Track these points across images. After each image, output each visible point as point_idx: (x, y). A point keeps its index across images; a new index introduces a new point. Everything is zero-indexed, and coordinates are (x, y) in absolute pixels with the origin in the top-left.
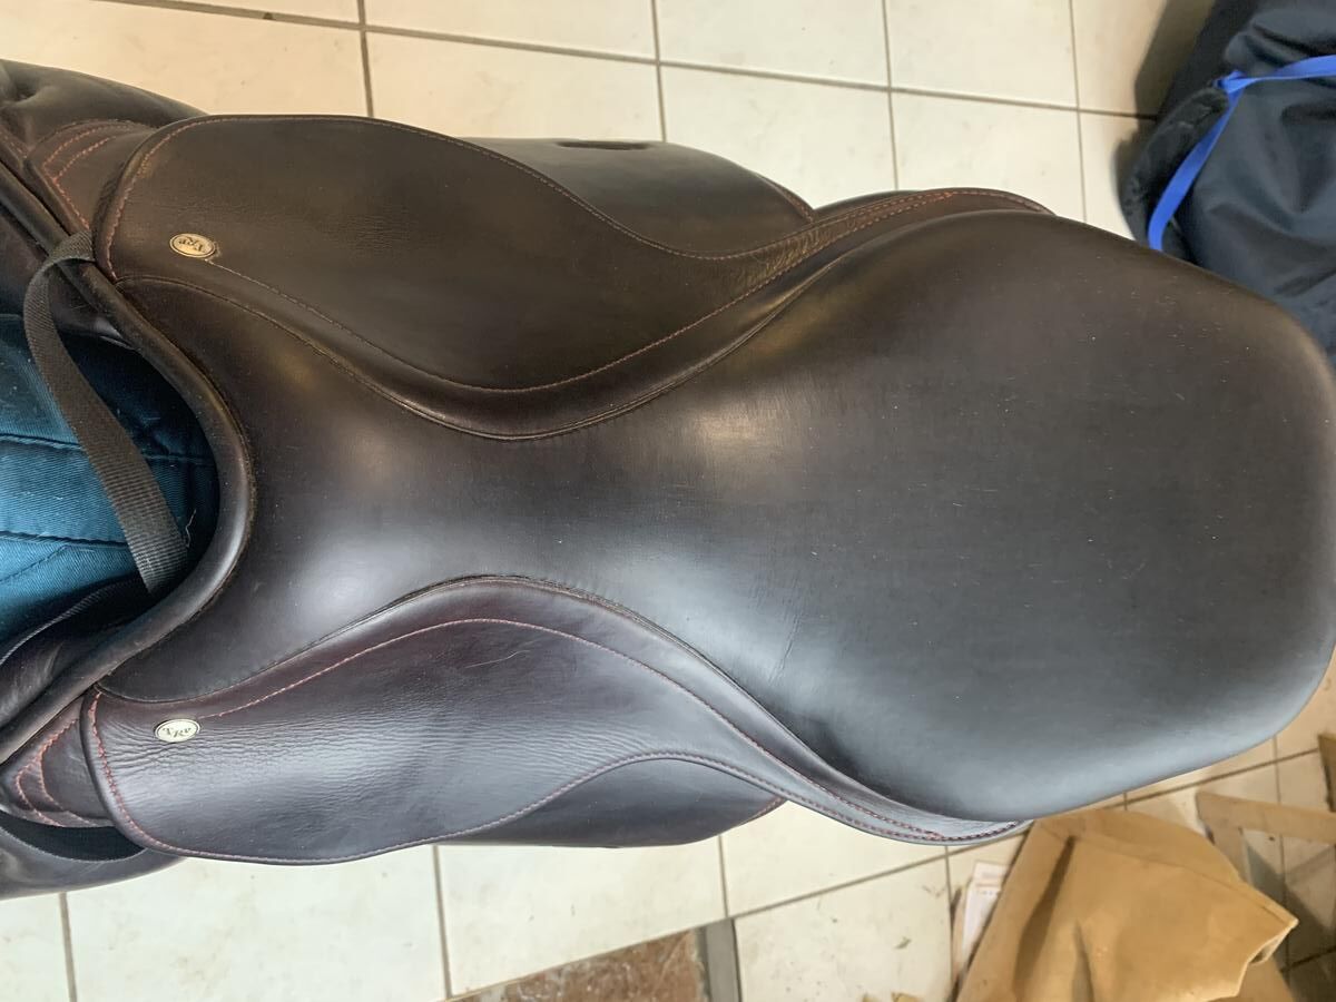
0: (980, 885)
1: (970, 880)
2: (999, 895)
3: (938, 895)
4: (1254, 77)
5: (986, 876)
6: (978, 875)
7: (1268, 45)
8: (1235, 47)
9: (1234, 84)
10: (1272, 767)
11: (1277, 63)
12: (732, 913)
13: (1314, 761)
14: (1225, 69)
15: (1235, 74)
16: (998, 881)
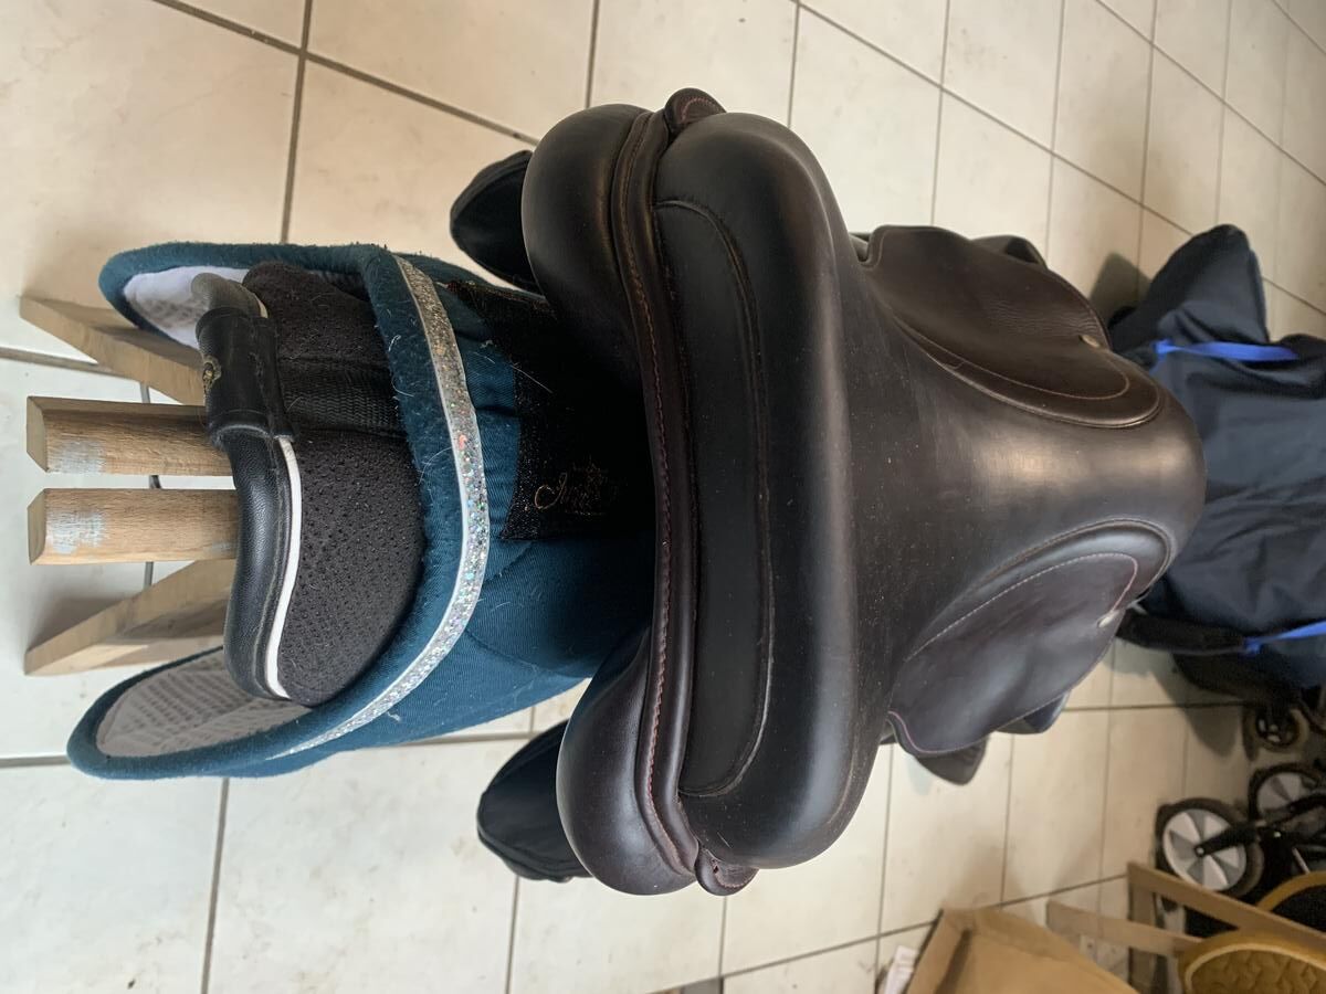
0: (899, 966)
1: (892, 961)
2: (912, 975)
3: (869, 970)
4: (1177, 346)
5: (904, 958)
6: (898, 958)
7: (1191, 327)
8: (1167, 321)
9: (1163, 348)
10: (1095, 887)
11: (1194, 340)
12: (724, 972)
13: (1122, 884)
14: (1157, 336)
15: (1165, 341)
16: (911, 963)
